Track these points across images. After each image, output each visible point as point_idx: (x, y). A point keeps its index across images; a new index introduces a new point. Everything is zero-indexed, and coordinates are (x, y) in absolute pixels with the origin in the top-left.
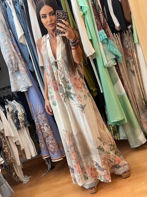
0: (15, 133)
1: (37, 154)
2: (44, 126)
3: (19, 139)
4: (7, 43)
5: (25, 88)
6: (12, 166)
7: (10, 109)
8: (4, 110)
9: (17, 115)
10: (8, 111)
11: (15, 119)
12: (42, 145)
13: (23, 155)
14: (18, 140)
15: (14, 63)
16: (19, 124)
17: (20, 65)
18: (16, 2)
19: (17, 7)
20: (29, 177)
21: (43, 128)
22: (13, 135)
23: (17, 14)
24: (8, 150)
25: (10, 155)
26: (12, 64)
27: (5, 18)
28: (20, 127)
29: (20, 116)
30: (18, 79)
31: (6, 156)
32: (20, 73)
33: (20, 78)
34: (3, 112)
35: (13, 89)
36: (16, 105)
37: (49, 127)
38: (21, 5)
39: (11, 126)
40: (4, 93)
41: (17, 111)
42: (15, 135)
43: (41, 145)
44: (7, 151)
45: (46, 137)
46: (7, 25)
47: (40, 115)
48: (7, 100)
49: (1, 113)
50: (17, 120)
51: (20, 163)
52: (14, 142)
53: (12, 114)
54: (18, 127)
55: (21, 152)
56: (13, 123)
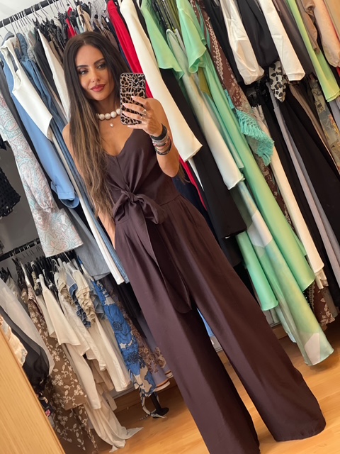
13: (107, 382)
49: (46, 293)
50: (79, 307)
51: (99, 404)
52: (82, 355)
53: (65, 294)
54: (85, 320)
55: (101, 374)
56: (72, 312)
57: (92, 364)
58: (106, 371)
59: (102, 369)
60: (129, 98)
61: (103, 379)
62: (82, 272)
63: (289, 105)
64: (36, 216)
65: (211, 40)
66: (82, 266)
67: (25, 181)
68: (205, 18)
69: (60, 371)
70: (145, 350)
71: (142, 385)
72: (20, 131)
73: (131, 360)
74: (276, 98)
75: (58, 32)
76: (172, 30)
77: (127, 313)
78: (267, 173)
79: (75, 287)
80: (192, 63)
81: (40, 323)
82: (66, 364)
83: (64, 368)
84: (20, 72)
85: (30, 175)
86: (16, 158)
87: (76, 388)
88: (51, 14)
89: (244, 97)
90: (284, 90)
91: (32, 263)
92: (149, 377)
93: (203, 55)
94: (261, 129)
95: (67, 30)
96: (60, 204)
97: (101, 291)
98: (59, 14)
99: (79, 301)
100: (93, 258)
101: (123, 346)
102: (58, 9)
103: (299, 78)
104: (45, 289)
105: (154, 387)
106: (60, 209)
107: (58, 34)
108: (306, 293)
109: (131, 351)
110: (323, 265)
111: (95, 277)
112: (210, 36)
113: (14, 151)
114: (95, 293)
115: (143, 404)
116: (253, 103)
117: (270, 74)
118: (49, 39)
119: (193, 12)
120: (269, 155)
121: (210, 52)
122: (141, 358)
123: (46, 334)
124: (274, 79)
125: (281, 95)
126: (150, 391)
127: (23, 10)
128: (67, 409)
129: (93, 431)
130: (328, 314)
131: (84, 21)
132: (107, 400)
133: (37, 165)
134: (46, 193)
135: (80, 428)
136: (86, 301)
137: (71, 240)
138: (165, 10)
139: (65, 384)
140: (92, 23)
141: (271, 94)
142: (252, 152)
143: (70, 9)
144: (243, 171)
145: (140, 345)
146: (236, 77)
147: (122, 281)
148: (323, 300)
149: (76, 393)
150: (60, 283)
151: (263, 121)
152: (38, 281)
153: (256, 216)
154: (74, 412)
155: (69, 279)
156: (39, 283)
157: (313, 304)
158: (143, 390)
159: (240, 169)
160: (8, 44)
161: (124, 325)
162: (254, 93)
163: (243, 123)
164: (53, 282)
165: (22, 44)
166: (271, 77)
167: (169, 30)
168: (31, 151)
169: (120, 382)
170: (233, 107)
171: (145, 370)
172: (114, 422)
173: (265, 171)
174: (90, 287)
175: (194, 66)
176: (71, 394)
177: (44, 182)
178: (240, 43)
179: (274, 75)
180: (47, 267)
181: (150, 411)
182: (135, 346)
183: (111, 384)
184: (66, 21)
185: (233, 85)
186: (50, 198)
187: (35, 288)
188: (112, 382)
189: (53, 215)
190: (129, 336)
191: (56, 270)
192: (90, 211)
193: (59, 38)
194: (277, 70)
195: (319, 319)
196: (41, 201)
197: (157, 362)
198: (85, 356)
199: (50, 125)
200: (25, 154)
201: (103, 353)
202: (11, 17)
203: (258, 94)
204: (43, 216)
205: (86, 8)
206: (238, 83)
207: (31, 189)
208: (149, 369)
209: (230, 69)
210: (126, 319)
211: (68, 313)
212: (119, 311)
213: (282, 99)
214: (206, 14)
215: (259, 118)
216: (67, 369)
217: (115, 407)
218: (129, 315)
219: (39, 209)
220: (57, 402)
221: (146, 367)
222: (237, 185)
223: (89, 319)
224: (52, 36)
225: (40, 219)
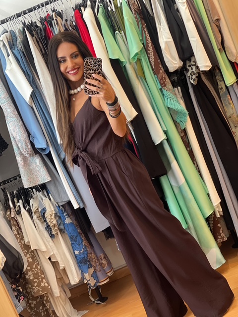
6: (47, 299)
13: (64, 277)
14: (54, 254)
16: (51, 230)
22: (44, 248)
49: (23, 213)
50: (47, 224)
51: (58, 293)
52: (47, 258)
53: (38, 215)
54: (51, 233)
55: (61, 272)
56: (42, 227)
57: (55, 264)
58: (64, 270)
59: (61, 268)
60: (90, 76)
61: (62, 275)
62: (50, 199)
63: (200, 88)
64: (19, 159)
65: (147, 40)
66: (50, 194)
67: (12, 134)
68: (143, 25)
69: (31, 269)
70: (93, 256)
71: (89, 280)
72: (9, 99)
73: (82, 263)
74: (191, 82)
75: (39, 30)
76: (119, 32)
77: (80, 229)
78: (183, 134)
79: (44, 210)
80: (132, 55)
81: (19, 234)
82: (36, 264)
83: (34, 266)
84: (11, 58)
85: (15, 130)
86: (6, 118)
87: (42, 281)
88: (35, 18)
89: (168, 80)
90: (196, 77)
91: (15, 192)
92: (94, 275)
93: (141, 51)
94: (179, 103)
95: (45, 29)
96: (36, 151)
97: (63, 213)
98: (40, 17)
99: (47, 219)
100: (58, 190)
101: (77, 252)
102: (40, 14)
103: (208, 69)
104: (23, 210)
105: (98, 282)
106: (36, 154)
107: (39, 32)
108: (207, 220)
109: (82, 256)
110: (220, 201)
111: (59, 203)
112: (146, 37)
113: (5, 113)
114: (58, 215)
115: (90, 294)
116: (174, 85)
117: (187, 65)
118: (32, 35)
119: (135, 20)
120: (185, 122)
121: (145, 48)
122: (89, 261)
123: (22, 242)
124: (190, 68)
125: (194, 80)
126: (95, 285)
127: (15, 14)
128: (35, 296)
129: (54, 312)
130: (223, 235)
131: (57, 23)
132: (64, 290)
133: (21, 123)
134: (26, 143)
135: (44, 309)
136: (52, 221)
137: (43, 177)
138: (115, 18)
139: (35, 278)
140: (63, 25)
141: (188, 79)
142: (173, 119)
143: (48, 15)
144: (166, 133)
145: (89, 252)
146: (163, 66)
147: (78, 207)
148: (219, 225)
149: (42, 284)
150: (34, 206)
151: (181, 98)
152: (18, 204)
153: (174, 164)
154: (41, 298)
155: (40, 204)
156: (19, 206)
157: (212, 228)
158: (90, 284)
159: (164, 131)
160: (3, 37)
161: (78, 238)
162: (175, 78)
163: (167, 99)
164: (29, 205)
165: (14, 38)
166: (188, 67)
167: (117, 32)
168: (17, 113)
169: (74, 278)
170: (160, 87)
171: (92, 270)
172: (69, 306)
173: (182, 133)
174: (55, 210)
175: (133, 58)
176: (39, 285)
177: (25, 135)
178: (167, 43)
179: (190, 66)
180: (25, 195)
181: (95, 299)
182: (85, 252)
183: (67, 279)
184: (45, 23)
185: (161, 72)
186: (29, 147)
187: (17, 209)
188: (68, 277)
189: (31, 159)
190: (81, 245)
191: (32, 197)
192: (57, 157)
193: (39, 34)
194: (192, 63)
195: (216, 239)
196: (23, 149)
197: (101, 264)
198: (50, 259)
199: (31, 95)
200: (13, 115)
201: (62, 257)
202: (6, 19)
203: (178, 79)
204: (24, 159)
205: (60, 14)
206: (165, 71)
207: (16, 140)
208: (95, 269)
209: (159, 61)
210: (80, 233)
211: (39, 228)
212: (75, 227)
213: (195, 83)
214: (143, 22)
215: (178, 96)
216: (36, 267)
217: (69, 295)
218: (82, 231)
219: (21, 154)
220: (29, 290)
221: (93, 268)
222: (161, 142)
223: (54, 233)
224: (34, 33)
225: (21, 161)
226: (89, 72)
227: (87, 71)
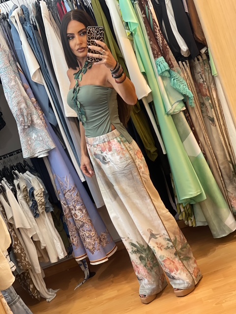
0: (30, 223)
1: (66, 254)
2: (75, 210)
3: (38, 232)
4: (13, 83)
5: (44, 152)
6: (28, 275)
7: (22, 185)
8: (12, 187)
9: (33, 195)
10: (19, 188)
11: (29, 200)
12: (75, 240)
13: (44, 256)
14: (36, 234)
15: (25, 114)
16: (37, 209)
17: (35, 116)
18: (25, 20)
19: (27, 28)
20: (56, 291)
21: (75, 213)
22: (28, 227)
23: (27, 37)
24: (21, 249)
25: (25, 257)
26: (23, 115)
27: (9, 46)
28: (38, 212)
29: (38, 195)
30: (33, 138)
31: (18, 260)
32: (35, 128)
33: (36, 136)
34: (12, 190)
35: (26, 155)
36: (31, 178)
37: (84, 211)
38: (33, 24)
39: (24, 211)
40: (11, 160)
41: (32, 189)
42: (31, 226)
43: (73, 239)
44: (19, 252)
45: (79, 226)
46: (13, 56)
47: (68, 193)
48: (16, 171)
50: (34, 203)
51: (40, 270)
52: (30, 237)
53: (25, 193)
54: (36, 213)
55: (42, 251)
56: (27, 207)
59: (42, 248)
60: (93, 44)
188: (48, 256)
226: (92, 40)
227: (89, 39)
